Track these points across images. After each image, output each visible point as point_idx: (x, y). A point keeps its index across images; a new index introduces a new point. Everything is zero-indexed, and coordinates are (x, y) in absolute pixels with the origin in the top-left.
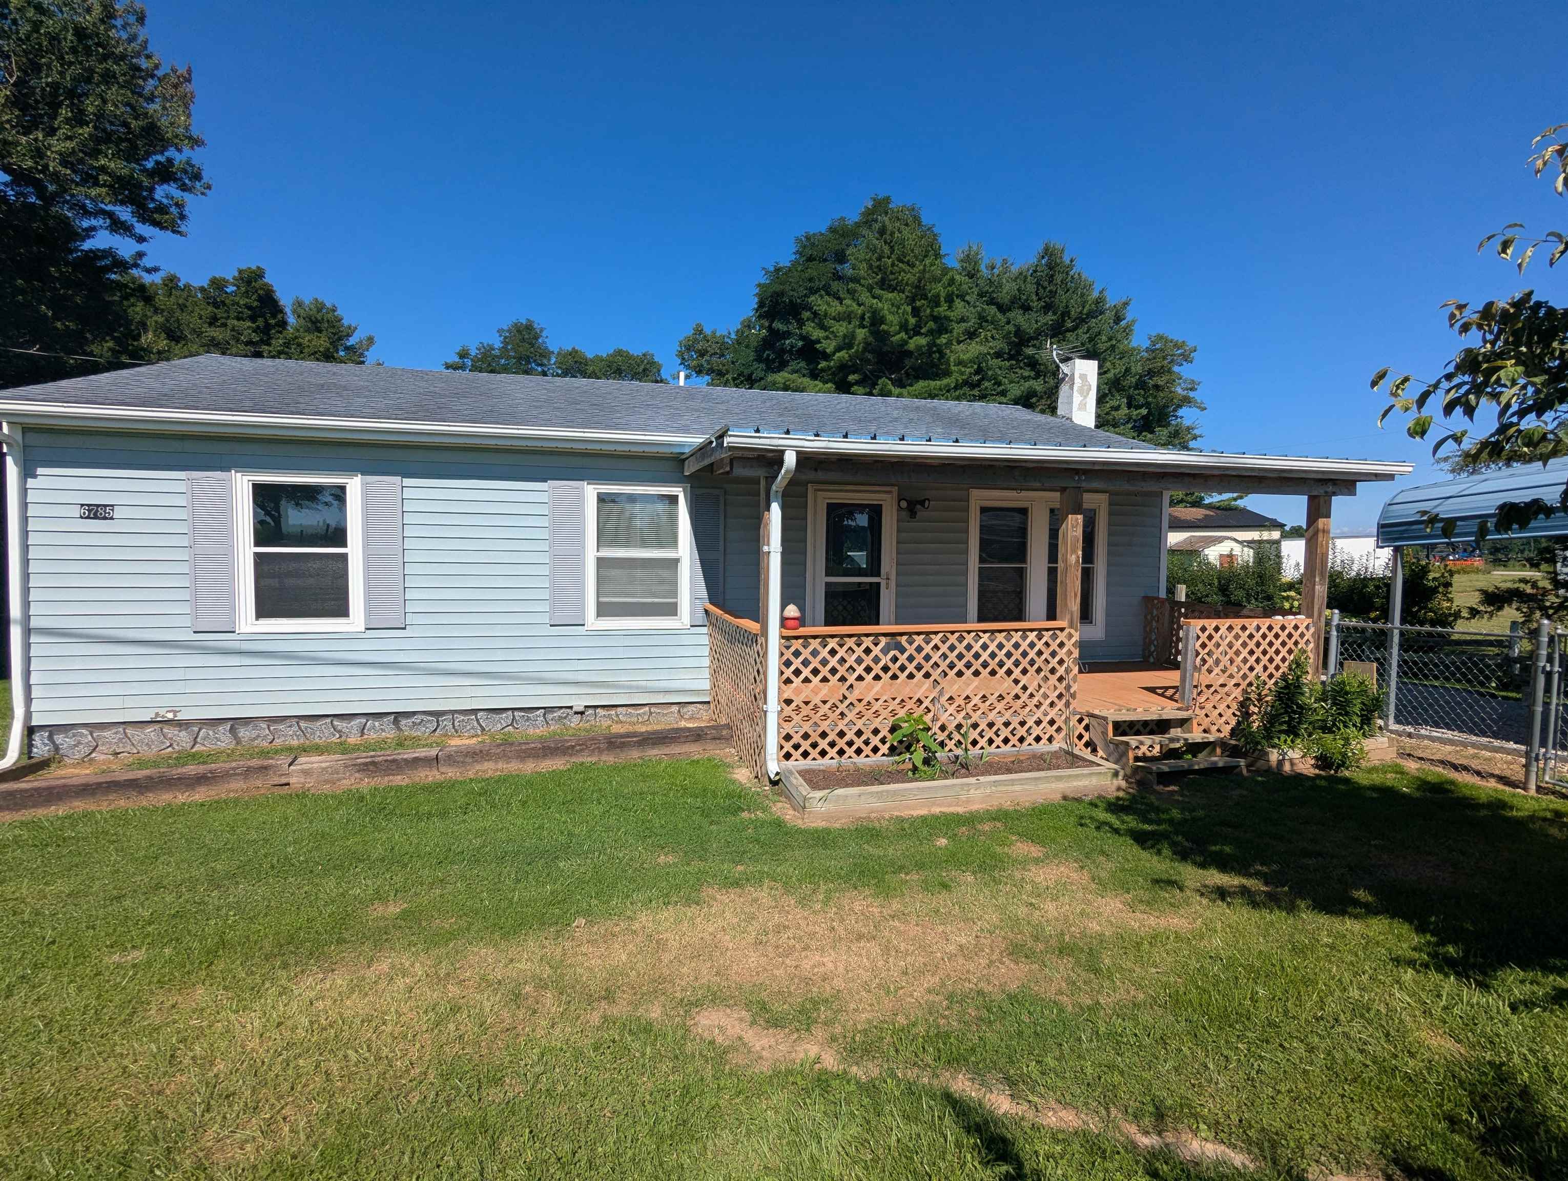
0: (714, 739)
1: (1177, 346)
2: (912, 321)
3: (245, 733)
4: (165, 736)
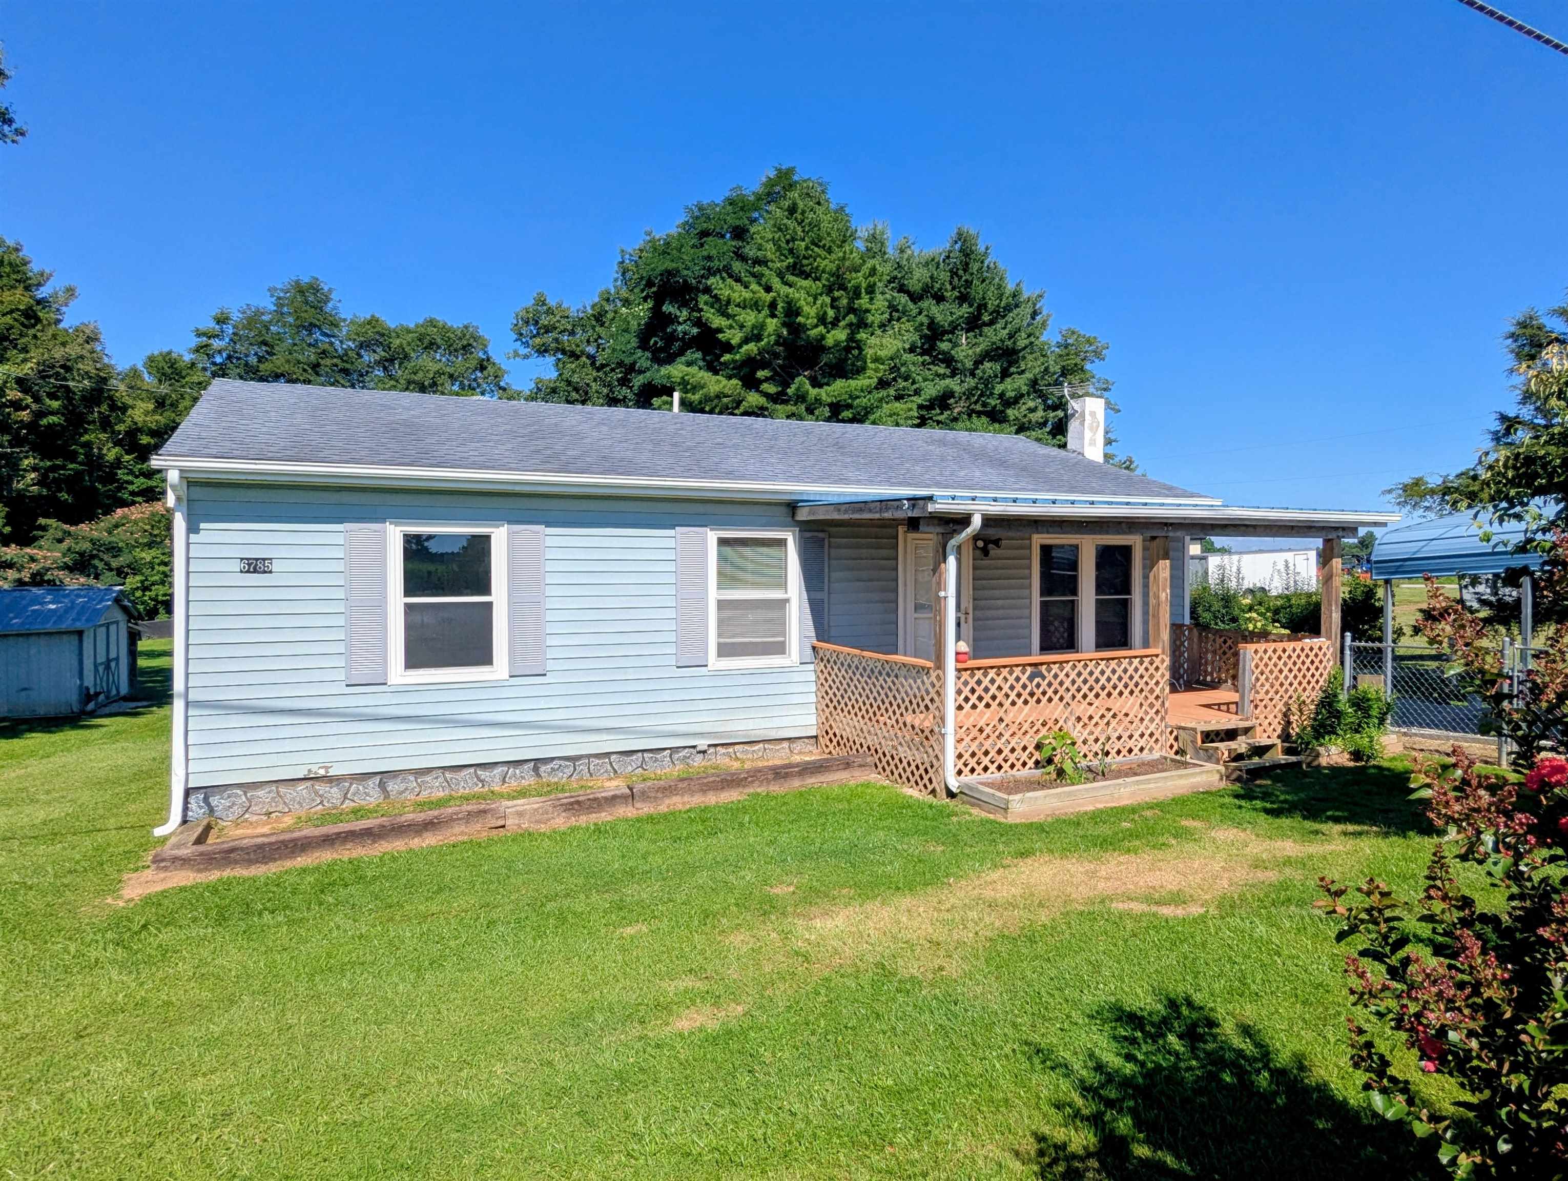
0: (860, 766)
2: (831, 313)
3: (393, 786)
4: (316, 793)
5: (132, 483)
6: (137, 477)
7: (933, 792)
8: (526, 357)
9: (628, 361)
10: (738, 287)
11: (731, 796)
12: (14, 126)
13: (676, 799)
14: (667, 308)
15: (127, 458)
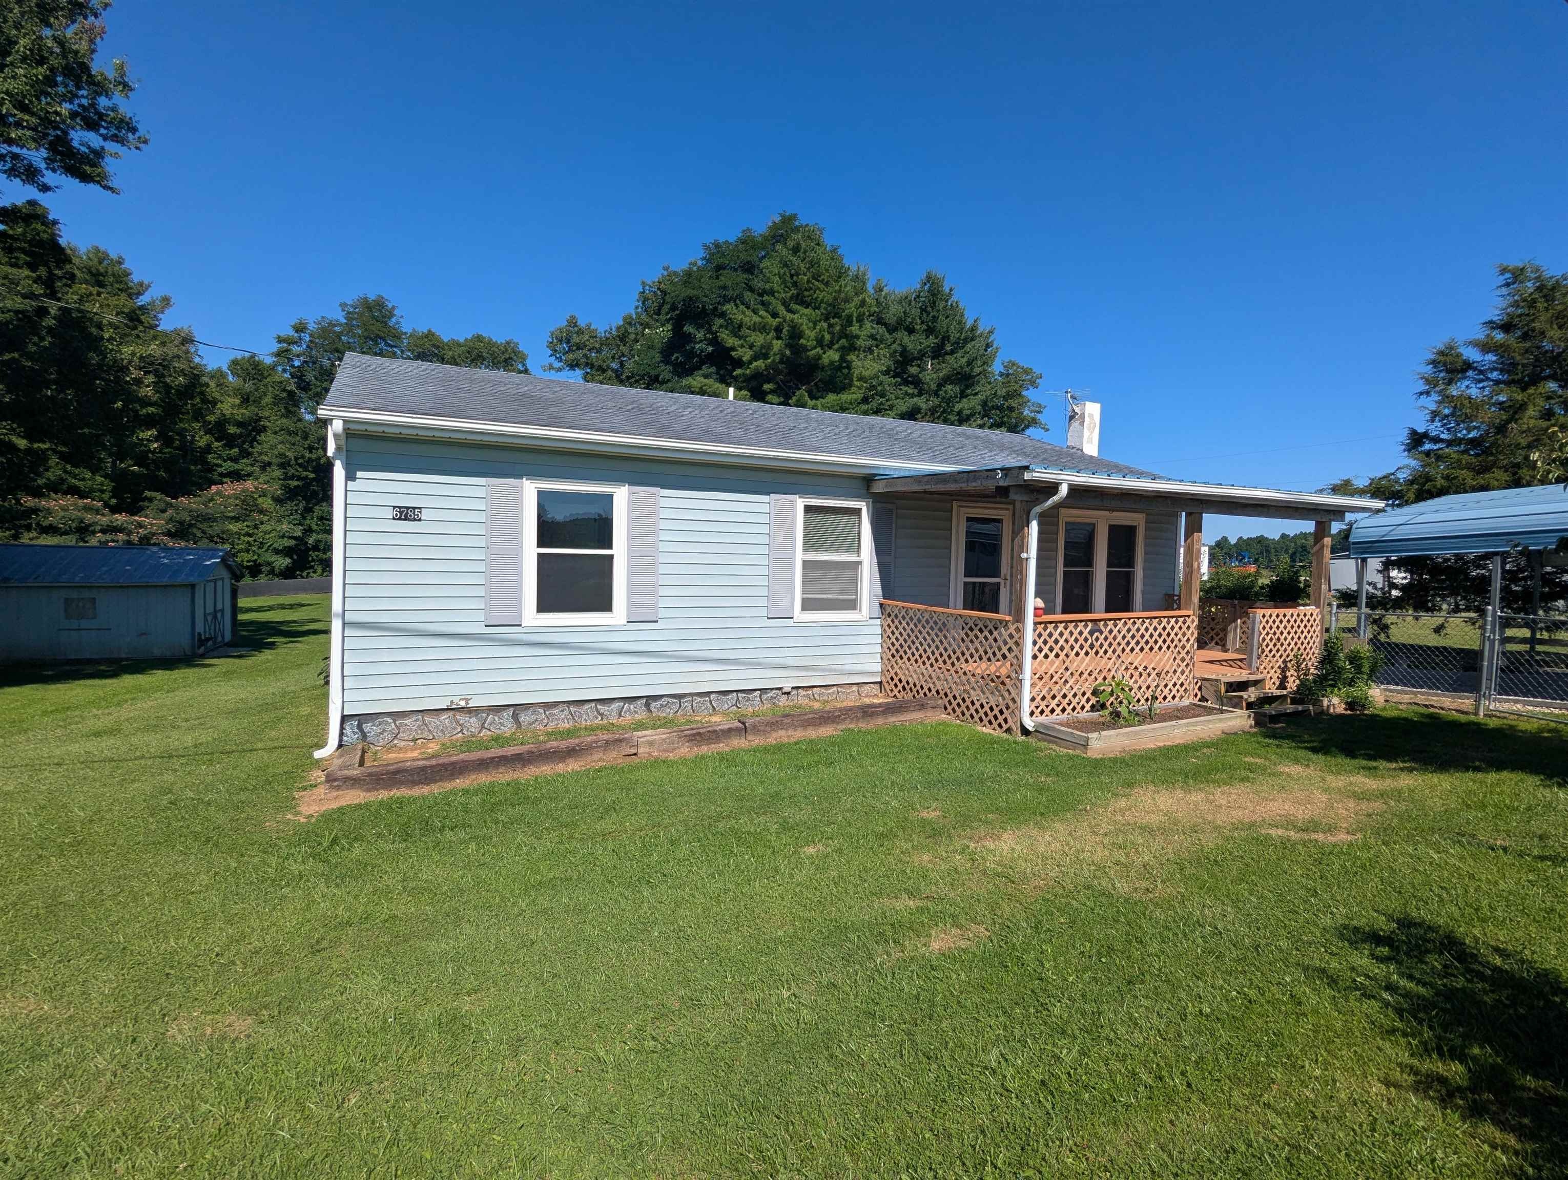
0: (928, 708)
1: (1027, 372)
2: (827, 337)
3: (524, 718)
4: (457, 722)
5: (221, 466)
6: (225, 461)
7: (1009, 731)
8: (560, 370)
9: (653, 373)
10: (748, 313)
11: (826, 731)
12: (137, 135)
13: (782, 733)
14: (688, 328)
15: (216, 444)
